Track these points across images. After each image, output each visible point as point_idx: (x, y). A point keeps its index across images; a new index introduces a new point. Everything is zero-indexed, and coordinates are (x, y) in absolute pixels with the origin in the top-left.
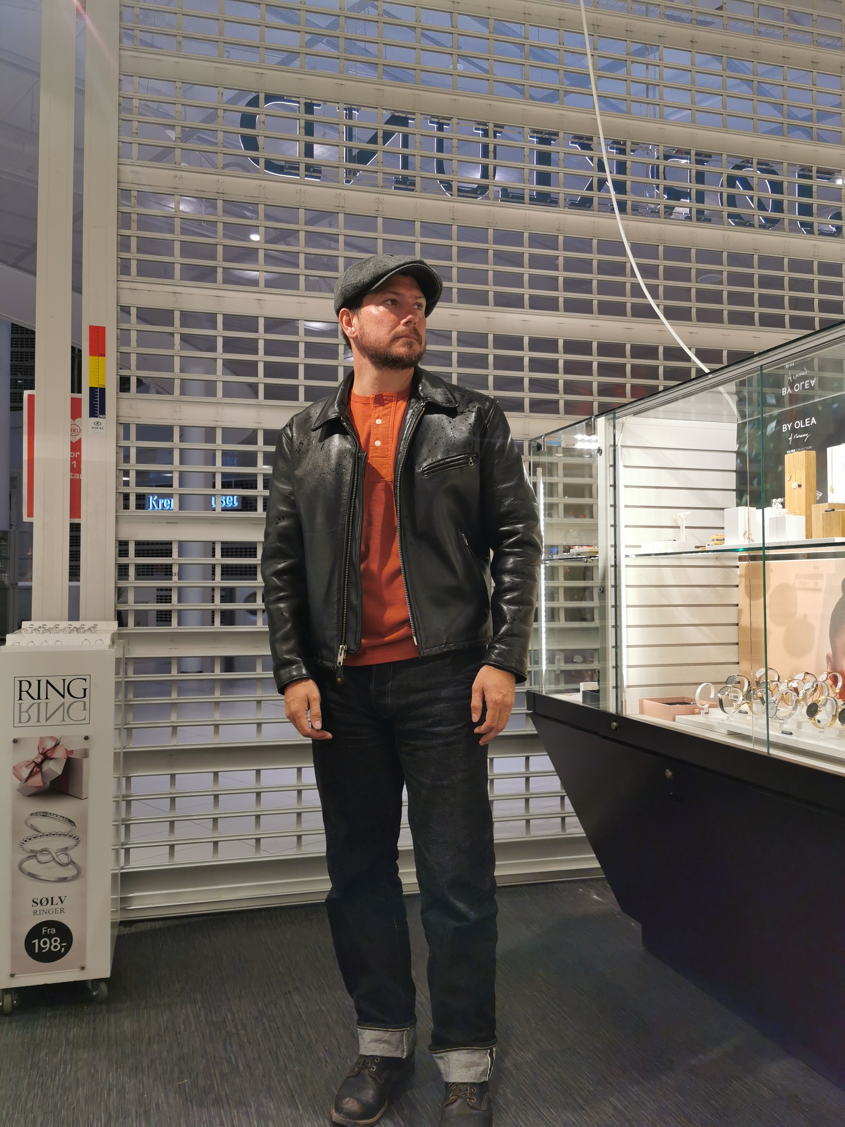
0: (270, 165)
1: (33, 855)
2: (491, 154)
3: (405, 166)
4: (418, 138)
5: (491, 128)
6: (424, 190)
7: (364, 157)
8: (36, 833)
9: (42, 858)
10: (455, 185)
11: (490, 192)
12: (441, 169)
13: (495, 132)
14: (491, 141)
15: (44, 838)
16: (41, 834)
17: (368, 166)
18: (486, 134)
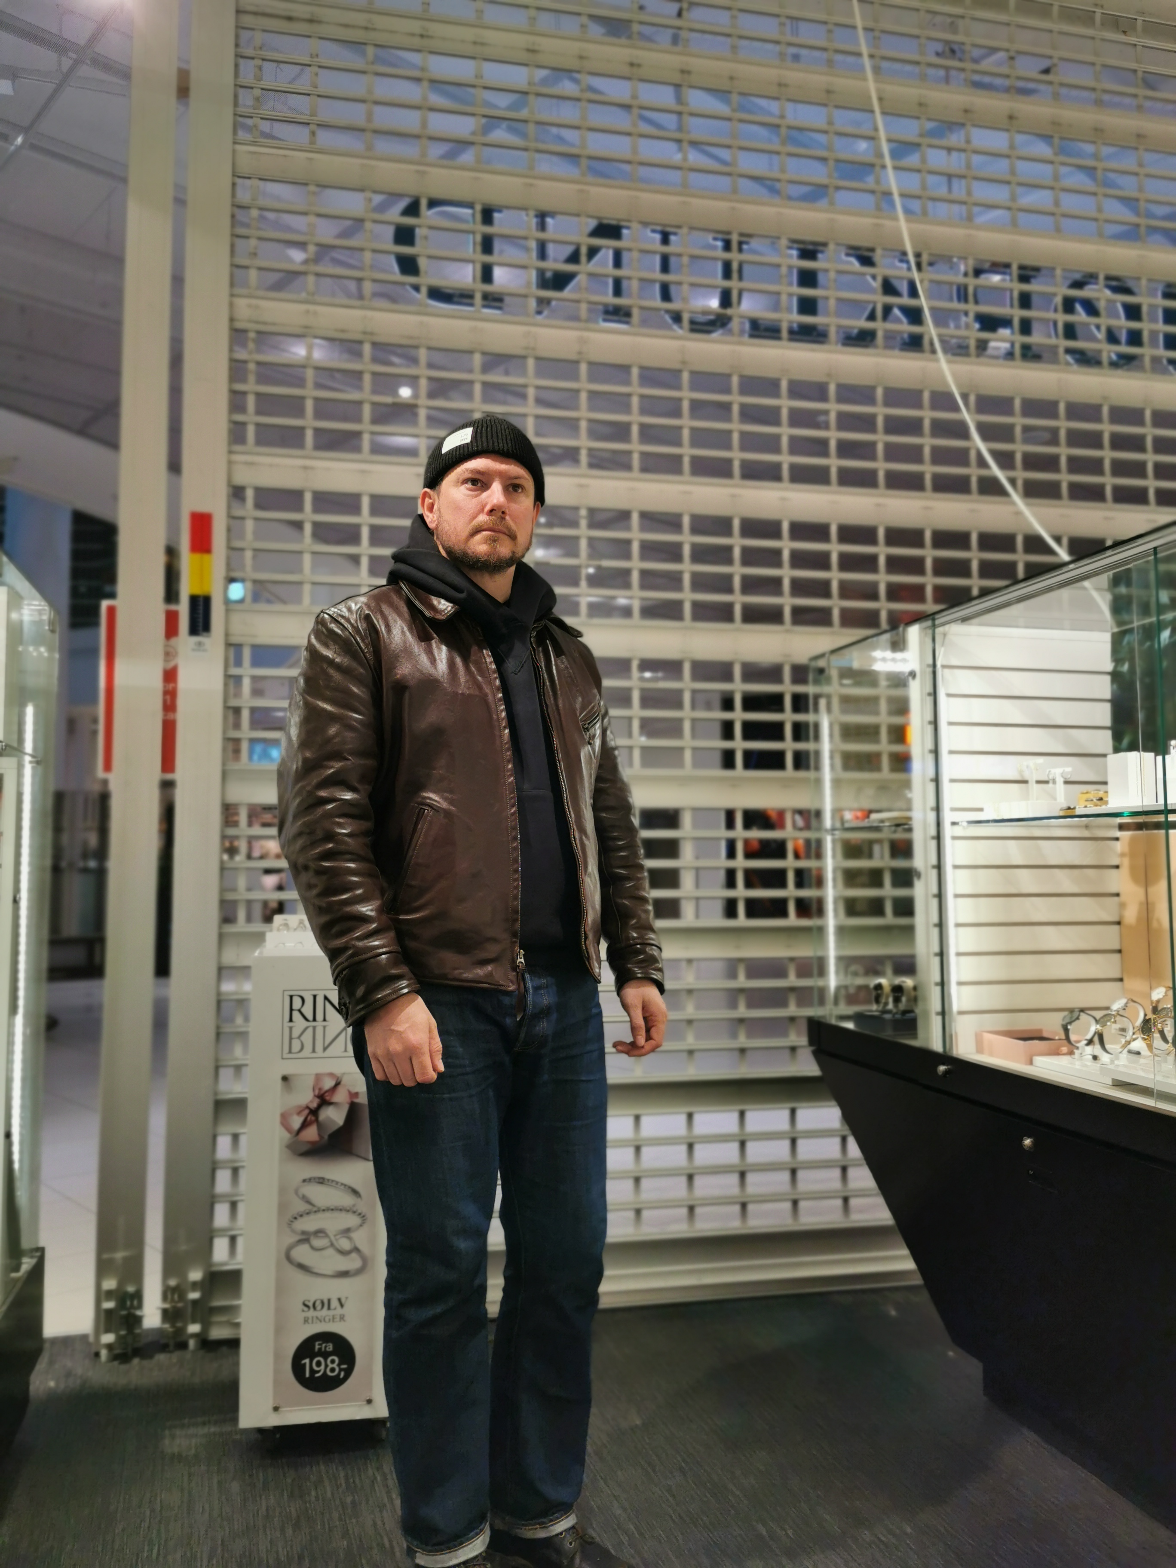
0: (436, 294)
1: (305, 1238)
2: (735, 275)
3: (618, 290)
4: (635, 255)
5: (735, 238)
6: (644, 323)
7: (560, 281)
8: (308, 1207)
9: (317, 1242)
10: (686, 317)
11: (735, 324)
12: (666, 295)
13: (740, 244)
14: (734, 257)
15: (320, 1215)
16: (315, 1209)
17: (568, 293)
18: (727, 246)
